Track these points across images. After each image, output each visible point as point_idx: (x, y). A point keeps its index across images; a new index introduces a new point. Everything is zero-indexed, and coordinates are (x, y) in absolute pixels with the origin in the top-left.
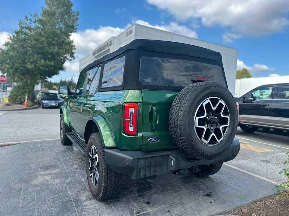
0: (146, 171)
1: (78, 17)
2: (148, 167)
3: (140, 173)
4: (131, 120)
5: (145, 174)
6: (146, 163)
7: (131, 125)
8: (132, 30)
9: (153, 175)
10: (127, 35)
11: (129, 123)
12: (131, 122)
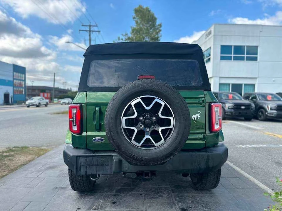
0: (87, 169)
1: (160, 29)
2: (89, 165)
3: (80, 170)
4: (75, 120)
5: (86, 172)
6: (86, 161)
7: (75, 124)
8: (211, 31)
9: (95, 174)
10: (206, 37)
11: (73, 122)
12: (75, 122)
